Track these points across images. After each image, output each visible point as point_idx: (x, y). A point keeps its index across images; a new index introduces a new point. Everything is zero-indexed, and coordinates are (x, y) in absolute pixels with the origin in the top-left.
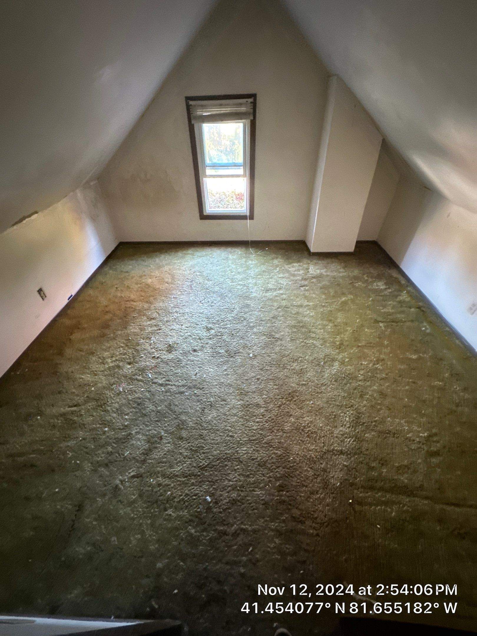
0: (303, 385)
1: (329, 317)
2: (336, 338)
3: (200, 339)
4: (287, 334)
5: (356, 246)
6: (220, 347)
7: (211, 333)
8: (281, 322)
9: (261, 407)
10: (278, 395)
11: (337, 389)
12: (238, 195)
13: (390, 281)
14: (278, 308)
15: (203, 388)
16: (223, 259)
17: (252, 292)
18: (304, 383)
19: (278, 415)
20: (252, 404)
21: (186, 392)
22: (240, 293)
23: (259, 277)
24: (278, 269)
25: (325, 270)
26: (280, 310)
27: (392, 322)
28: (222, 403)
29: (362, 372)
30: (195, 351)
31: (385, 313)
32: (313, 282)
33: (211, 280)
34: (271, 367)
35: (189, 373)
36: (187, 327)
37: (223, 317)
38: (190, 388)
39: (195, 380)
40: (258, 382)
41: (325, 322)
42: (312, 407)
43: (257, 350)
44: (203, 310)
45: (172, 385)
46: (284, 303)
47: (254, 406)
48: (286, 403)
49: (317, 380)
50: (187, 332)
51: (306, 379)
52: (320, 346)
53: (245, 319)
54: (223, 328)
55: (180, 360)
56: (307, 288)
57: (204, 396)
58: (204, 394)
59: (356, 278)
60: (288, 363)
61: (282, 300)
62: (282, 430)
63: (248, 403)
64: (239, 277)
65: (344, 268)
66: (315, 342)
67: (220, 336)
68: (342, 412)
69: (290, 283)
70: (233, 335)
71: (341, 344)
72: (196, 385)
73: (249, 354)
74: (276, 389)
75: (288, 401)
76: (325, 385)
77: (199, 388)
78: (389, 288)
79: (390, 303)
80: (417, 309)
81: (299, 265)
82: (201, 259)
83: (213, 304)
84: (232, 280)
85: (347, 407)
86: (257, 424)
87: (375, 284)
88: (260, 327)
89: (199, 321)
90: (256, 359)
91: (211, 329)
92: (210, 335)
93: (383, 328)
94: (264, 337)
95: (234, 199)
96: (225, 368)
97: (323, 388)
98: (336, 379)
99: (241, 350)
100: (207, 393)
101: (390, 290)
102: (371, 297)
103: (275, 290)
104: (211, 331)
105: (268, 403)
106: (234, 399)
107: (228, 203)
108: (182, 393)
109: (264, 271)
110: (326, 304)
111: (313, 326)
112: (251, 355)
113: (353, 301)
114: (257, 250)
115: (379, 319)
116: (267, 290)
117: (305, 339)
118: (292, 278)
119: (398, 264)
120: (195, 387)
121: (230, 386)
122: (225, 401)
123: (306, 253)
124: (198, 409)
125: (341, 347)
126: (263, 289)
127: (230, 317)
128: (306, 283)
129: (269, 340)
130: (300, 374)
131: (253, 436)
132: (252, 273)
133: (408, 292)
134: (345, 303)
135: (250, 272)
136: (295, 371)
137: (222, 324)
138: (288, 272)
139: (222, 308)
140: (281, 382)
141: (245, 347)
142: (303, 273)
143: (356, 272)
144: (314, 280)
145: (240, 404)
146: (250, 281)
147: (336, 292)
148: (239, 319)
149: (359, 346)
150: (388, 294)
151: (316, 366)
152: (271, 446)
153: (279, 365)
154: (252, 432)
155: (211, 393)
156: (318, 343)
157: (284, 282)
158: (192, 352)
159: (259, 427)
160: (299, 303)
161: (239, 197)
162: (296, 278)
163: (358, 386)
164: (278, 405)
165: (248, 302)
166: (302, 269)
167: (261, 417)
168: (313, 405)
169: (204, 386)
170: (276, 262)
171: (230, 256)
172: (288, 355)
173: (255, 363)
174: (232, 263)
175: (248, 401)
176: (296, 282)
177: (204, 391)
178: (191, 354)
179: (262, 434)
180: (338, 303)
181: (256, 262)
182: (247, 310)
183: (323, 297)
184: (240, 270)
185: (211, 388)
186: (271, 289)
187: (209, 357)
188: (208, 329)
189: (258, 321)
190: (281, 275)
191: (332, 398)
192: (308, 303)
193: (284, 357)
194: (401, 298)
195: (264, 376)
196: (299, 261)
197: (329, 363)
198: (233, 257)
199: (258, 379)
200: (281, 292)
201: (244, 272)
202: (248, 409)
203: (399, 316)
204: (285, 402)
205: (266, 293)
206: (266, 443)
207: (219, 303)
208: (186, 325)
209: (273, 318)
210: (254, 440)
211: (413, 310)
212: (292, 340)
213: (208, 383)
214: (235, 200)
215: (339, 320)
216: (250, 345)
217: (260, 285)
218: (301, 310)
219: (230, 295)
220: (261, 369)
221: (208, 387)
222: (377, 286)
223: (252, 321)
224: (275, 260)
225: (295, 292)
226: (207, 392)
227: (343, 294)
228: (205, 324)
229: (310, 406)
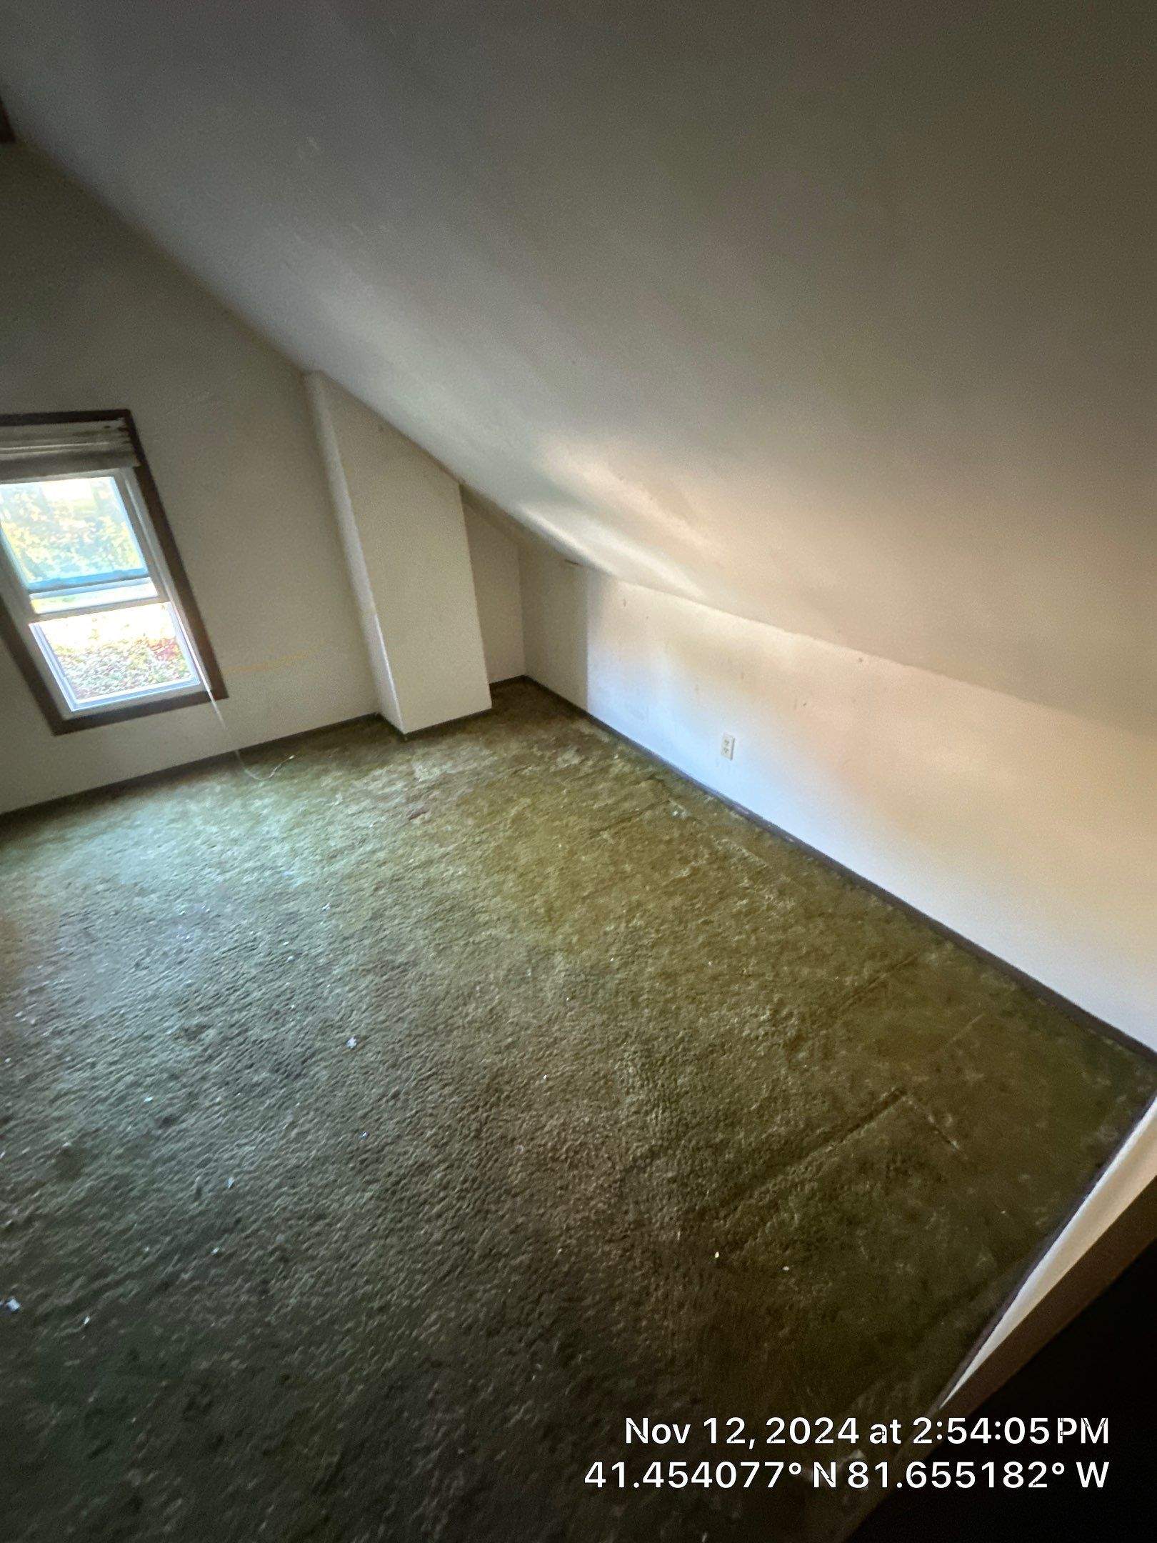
0: (508, 1047)
1: (500, 862)
2: (533, 901)
3: (173, 1077)
4: (422, 943)
5: (493, 696)
6: (252, 1066)
7: (207, 1041)
8: (396, 922)
9: (432, 1167)
10: (463, 1108)
11: (584, 1013)
12: (160, 645)
13: (585, 745)
14: (376, 889)
15: (238, 1221)
16: (173, 821)
17: (291, 878)
18: (510, 1040)
19: (481, 1160)
20: (404, 1176)
21: (184, 1270)
22: (257, 891)
23: (296, 831)
24: (339, 796)
25: (449, 764)
26: (382, 892)
27: (623, 821)
28: (316, 1229)
29: (613, 951)
30: (168, 1122)
31: (600, 810)
32: (435, 799)
33: (153, 891)
34: (415, 1045)
35: (171, 1202)
36: (114, 1063)
37: (228, 976)
38: (187, 1251)
39: (202, 1213)
40: (399, 1104)
41: (496, 878)
42: (550, 1088)
43: (361, 1020)
44: (155, 987)
45: (118, 1283)
46: (386, 872)
47: (413, 1176)
48: (488, 1116)
49: (534, 1017)
50: (119, 1080)
51: (510, 1029)
52: (509, 936)
53: (298, 955)
54: (240, 1010)
55: (124, 1180)
56: (427, 816)
57: (249, 1245)
58: (247, 1237)
59: (519, 760)
60: (455, 1013)
61: (380, 866)
62: (508, 1192)
63: (393, 1179)
64: (239, 851)
65: (489, 744)
66: (493, 932)
67: (238, 1035)
68: (615, 1062)
69: (383, 819)
70: (278, 1013)
71: (550, 910)
72: (213, 1225)
73: (345, 1043)
74: (451, 1095)
75: (490, 1109)
76: (557, 1018)
77: (225, 1231)
78: (587, 759)
79: (601, 786)
80: (650, 781)
81: (389, 772)
82: (97, 841)
83: (183, 956)
84: (222, 867)
85: (619, 1042)
86: (440, 1222)
87: (559, 759)
88: (349, 957)
89: (154, 1026)
90: (368, 1047)
91: (202, 1028)
92: (205, 1050)
93: (611, 841)
94: (370, 977)
95: (150, 658)
96: (289, 1119)
97: (554, 1029)
98: (572, 991)
99: (318, 1045)
100: (258, 1230)
101: (590, 763)
102: (564, 788)
103: (352, 847)
104: (203, 1036)
105: (446, 1144)
106: (347, 1194)
107: (134, 672)
108: (165, 1286)
109: (304, 814)
110: (484, 836)
111: (475, 898)
112: (352, 1043)
113: (533, 807)
114: (265, 768)
115: (596, 825)
116: (333, 857)
117: (470, 935)
118: (381, 805)
119: (583, 707)
120: (210, 1235)
121: (323, 1164)
122: (321, 1217)
123: (394, 741)
124: (244, 1298)
125: (551, 916)
126: (318, 858)
127: (249, 968)
128: (420, 805)
129: (385, 977)
130: (492, 1023)
131: (441, 1263)
132: (274, 826)
133: (622, 755)
134: (518, 819)
135: (266, 829)
136: (477, 1025)
137: (233, 998)
138: (368, 794)
139: (216, 953)
140: (457, 1070)
141: (326, 1028)
142: (405, 786)
143: (514, 747)
144: (436, 793)
145: (371, 1199)
146: (276, 849)
147: (492, 803)
148: (278, 965)
149: (584, 898)
150: (591, 771)
151: (519, 986)
152: (499, 1255)
153: (435, 1029)
154: (435, 1254)
155: (271, 1219)
156: (500, 931)
157: (367, 821)
158: (160, 1132)
159: (447, 1227)
160: (423, 857)
161: (165, 650)
162: (393, 803)
163: (620, 984)
164: (472, 1134)
165: (291, 906)
166: (399, 779)
167: (442, 1195)
168: (551, 1083)
169: (239, 1215)
170: (327, 781)
171: (193, 807)
172: (448, 993)
173: (370, 1057)
174: (206, 822)
175: (390, 1174)
176: (395, 813)
177: (243, 1230)
178: (158, 1138)
179: (462, 1241)
180: (505, 826)
181: (274, 798)
182: (295, 927)
183: (470, 822)
184: (235, 833)
185: (266, 1206)
186: (341, 851)
187: (224, 1115)
188: (192, 1034)
189: (336, 945)
190: (353, 808)
191: (582, 1042)
192: (442, 850)
193: (439, 1004)
194: (615, 771)
195: (407, 1080)
196: (383, 764)
197: (542, 965)
198: (202, 805)
199: (396, 1096)
200: (369, 848)
201: (250, 834)
202: (398, 1196)
203: (627, 805)
204: (485, 1115)
205: (330, 864)
206: (484, 1257)
207: (202, 946)
208: (110, 1059)
209: (373, 918)
210: (448, 1273)
211: (643, 784)
212: (439, 953)
213: (249, 1198)
214: (154, 660)
215: (523, 862)
216: (338, 1018)
217: (307, 852)
218: (433, 871)
219: (229, 909)
220: (393, 1066)
221: (252, 1210)
222: (565, 761)
223: (320, 950)
224: (323, 778)
225: (403, 835)
226: (254, 1227)
227: (509, 801)
228: (174, 1024)
229: (545, 1087)
